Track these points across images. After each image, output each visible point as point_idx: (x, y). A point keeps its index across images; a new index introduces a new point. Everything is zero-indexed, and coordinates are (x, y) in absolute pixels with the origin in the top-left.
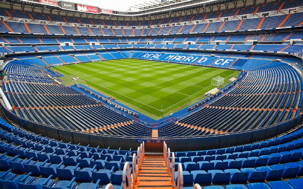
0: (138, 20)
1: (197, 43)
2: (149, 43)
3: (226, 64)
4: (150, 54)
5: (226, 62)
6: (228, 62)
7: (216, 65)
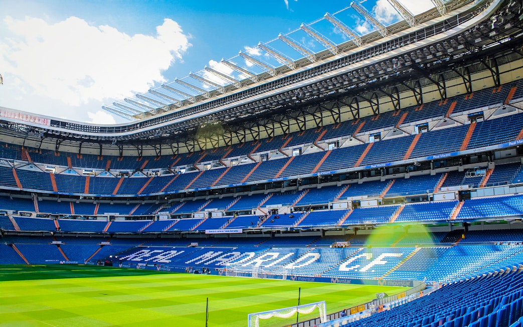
0: (121, 154)
1: (296, 209)
2: (158, 217)
3: (376, 267)
4: (152, 249)
5: (378, 261)
6: (384, 263)
7: (344, 273)
